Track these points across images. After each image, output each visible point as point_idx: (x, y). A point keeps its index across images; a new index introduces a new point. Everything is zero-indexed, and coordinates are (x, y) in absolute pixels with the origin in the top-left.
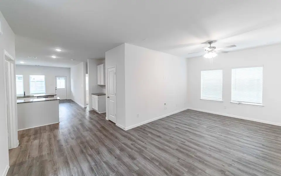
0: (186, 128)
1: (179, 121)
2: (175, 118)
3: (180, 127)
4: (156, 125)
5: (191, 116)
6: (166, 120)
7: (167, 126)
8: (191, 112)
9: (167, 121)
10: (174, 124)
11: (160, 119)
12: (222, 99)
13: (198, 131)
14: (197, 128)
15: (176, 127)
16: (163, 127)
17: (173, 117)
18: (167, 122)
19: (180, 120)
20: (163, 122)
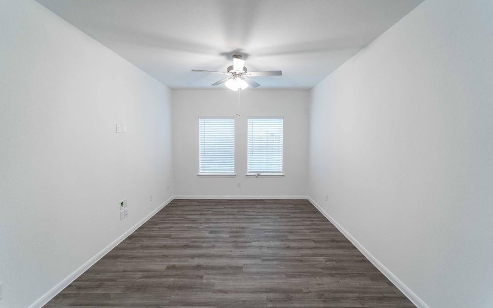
0: (193, 257)
1: (169, 242)
2: (155, 236)
3: (176, 264)
4: (98, 287)
5: (188, 217)
6: (128, 253)
7: (139, 274)
8: (183, 206)
9: (135, 253)
10: (158, 257)
11: (107, 257)
12: (233, 172)
13: (221, 256)
14: (214, 247)
15: (168, 268)
16: (128, 288)
17: (147, 233)
18: (133, 257)
19: (169, 237)
20: (120, 265)
